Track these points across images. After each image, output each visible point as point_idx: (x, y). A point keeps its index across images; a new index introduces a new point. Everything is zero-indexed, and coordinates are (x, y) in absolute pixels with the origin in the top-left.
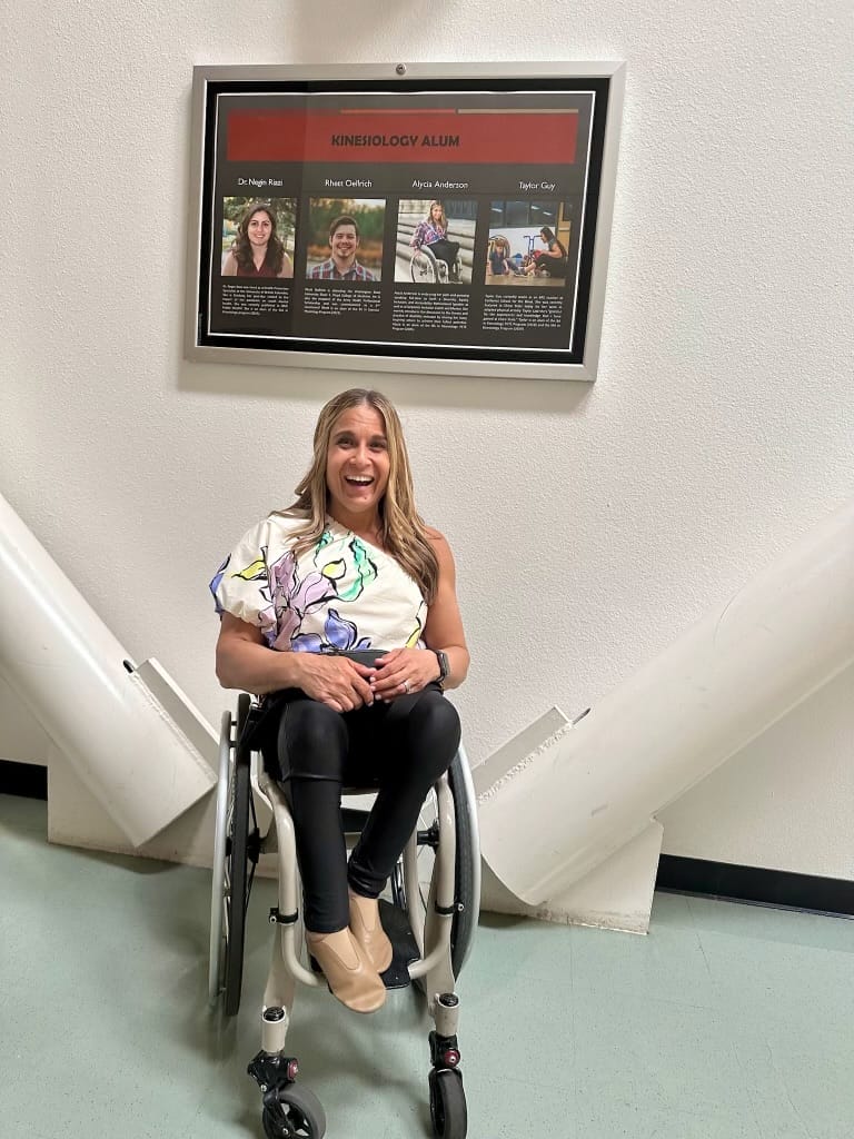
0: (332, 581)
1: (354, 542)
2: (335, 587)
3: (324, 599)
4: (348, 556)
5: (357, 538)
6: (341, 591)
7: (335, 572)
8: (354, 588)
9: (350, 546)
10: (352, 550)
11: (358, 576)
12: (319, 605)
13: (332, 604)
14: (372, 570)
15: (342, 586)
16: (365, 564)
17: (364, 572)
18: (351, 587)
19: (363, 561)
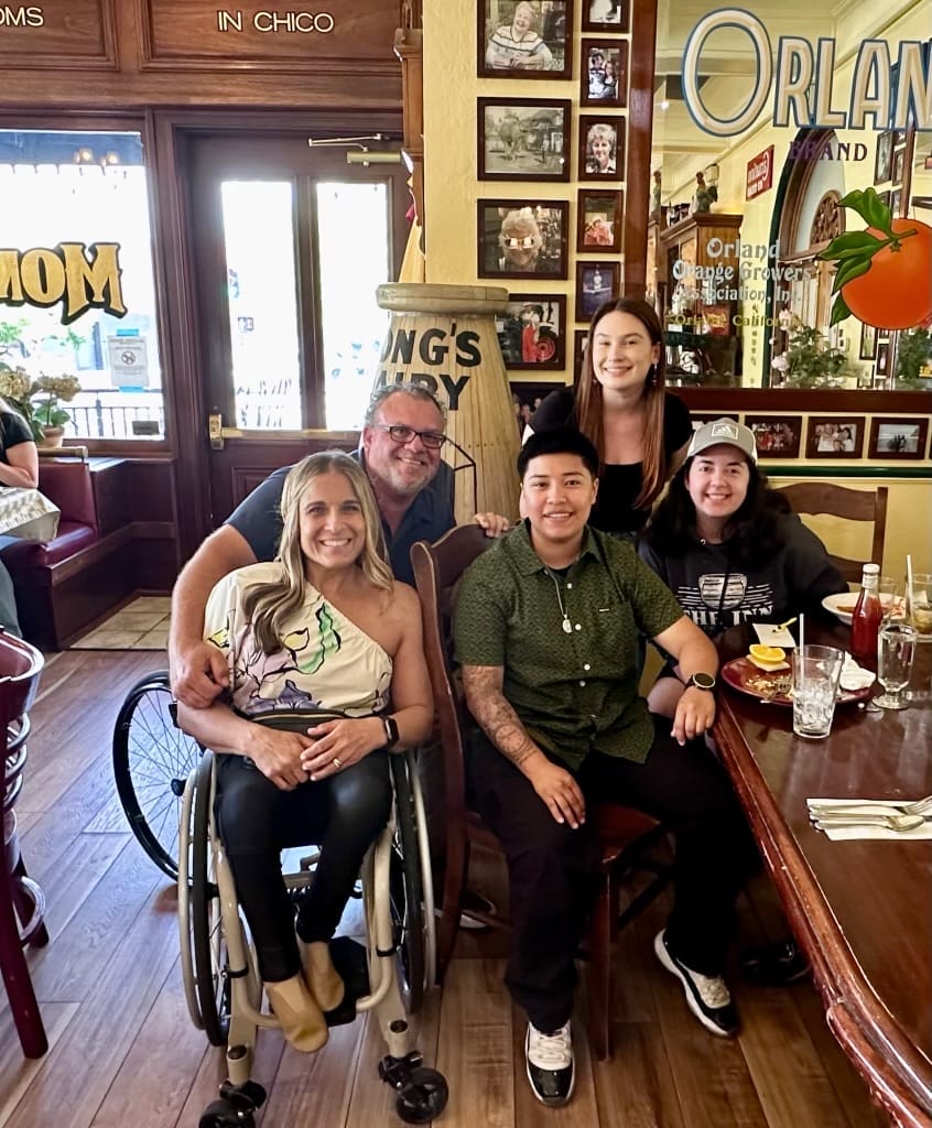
0: (293, 653)
1: (323, 608)
2: (294, 658)
3: (283, 670)
4: (314, 626)
5: (327, 604)
6: (300, 663)
7: (296, 643)
8: (315, 660)
9: (318, 614)
10: (319, 618)
11: (319, 648)
12: (277, 676)
13: (290, 675)
14: (336, 642)
15: (302, 657)
16: (330, 636)
17: (327, 644)
18: (312, 659)
19: (328, 632)
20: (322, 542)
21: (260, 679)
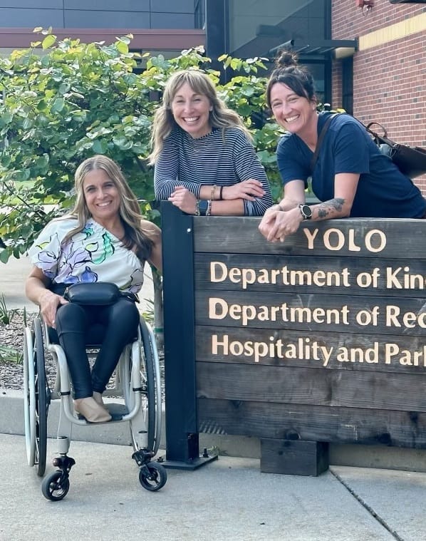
0: (90, 253)
1: (105, 234)
2: (91, 256)
3: (85, 261)
4: (101, 241)
5: (108, 232)
6: (93, 258)
7: (91, 248)
8: (101, 258)
9: (103, 236)
10: (103, 238)
11: (104, 252)
12: (81, 264)
13: (88, 264)
14: (112, 250)
15: (95, 255)
16: (109, 247)
17: (108, 250)
18: (99, 257)
19: (108, 244)
20: (97, 205)
21: (72, 265)
